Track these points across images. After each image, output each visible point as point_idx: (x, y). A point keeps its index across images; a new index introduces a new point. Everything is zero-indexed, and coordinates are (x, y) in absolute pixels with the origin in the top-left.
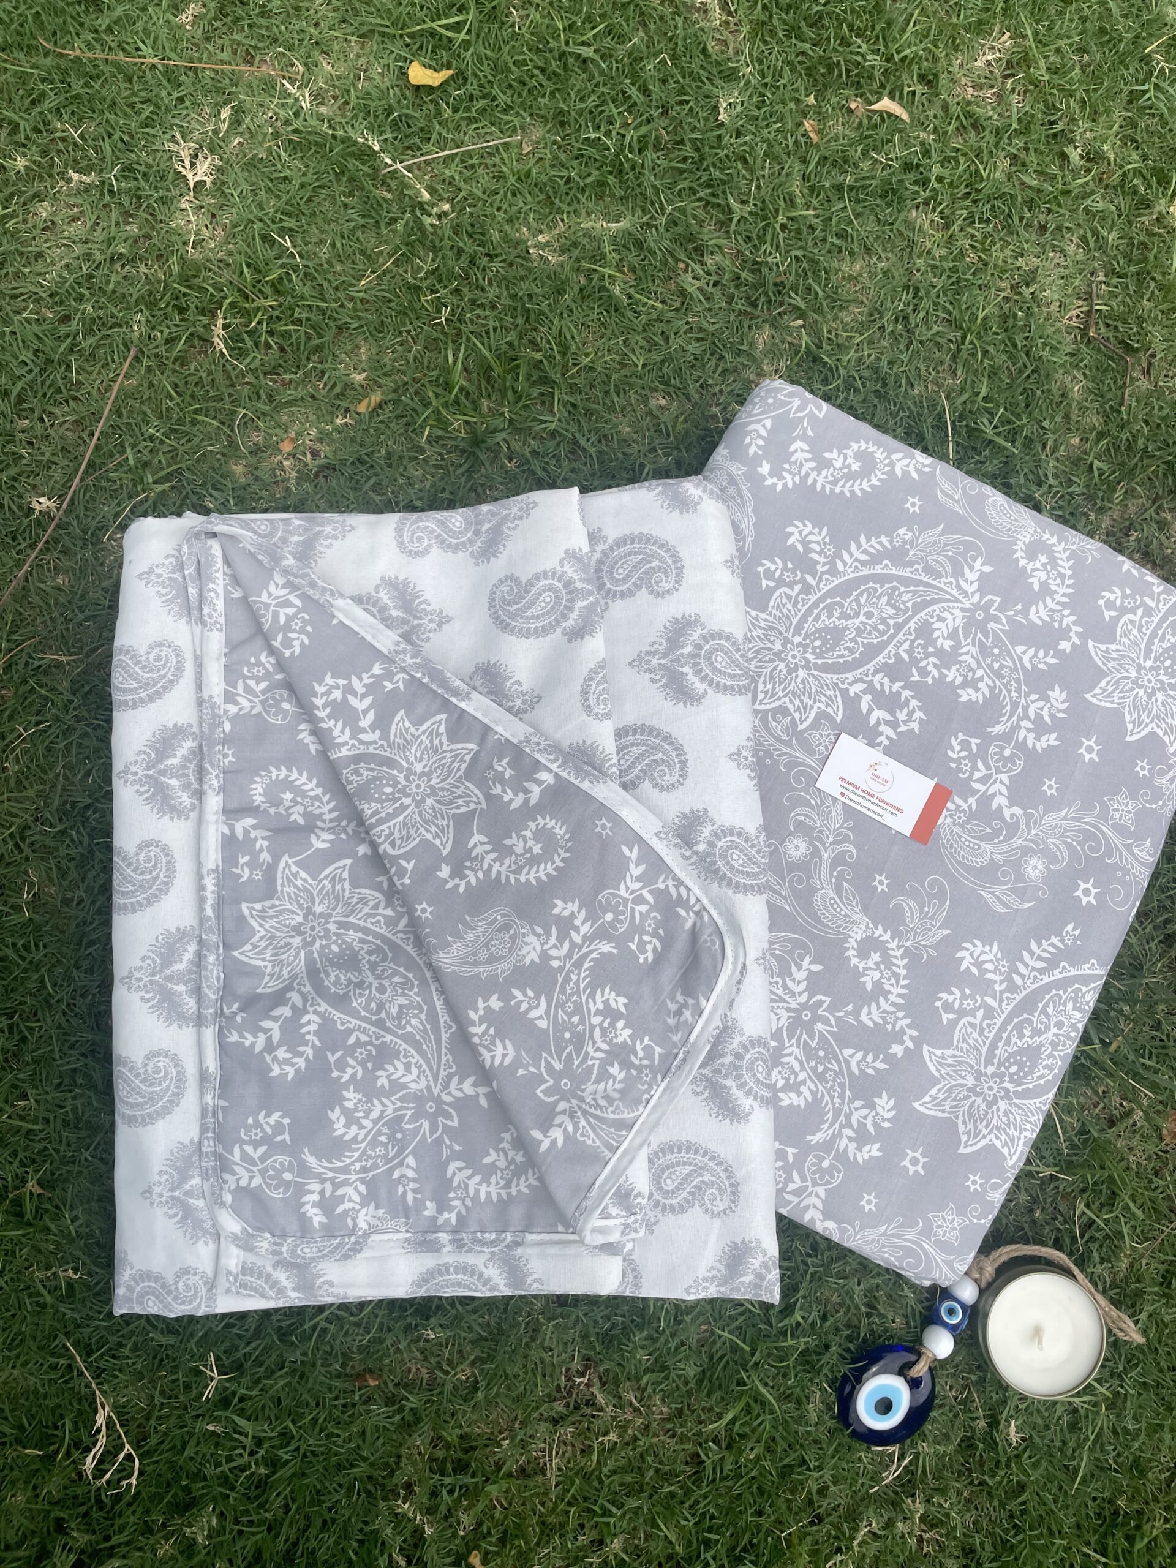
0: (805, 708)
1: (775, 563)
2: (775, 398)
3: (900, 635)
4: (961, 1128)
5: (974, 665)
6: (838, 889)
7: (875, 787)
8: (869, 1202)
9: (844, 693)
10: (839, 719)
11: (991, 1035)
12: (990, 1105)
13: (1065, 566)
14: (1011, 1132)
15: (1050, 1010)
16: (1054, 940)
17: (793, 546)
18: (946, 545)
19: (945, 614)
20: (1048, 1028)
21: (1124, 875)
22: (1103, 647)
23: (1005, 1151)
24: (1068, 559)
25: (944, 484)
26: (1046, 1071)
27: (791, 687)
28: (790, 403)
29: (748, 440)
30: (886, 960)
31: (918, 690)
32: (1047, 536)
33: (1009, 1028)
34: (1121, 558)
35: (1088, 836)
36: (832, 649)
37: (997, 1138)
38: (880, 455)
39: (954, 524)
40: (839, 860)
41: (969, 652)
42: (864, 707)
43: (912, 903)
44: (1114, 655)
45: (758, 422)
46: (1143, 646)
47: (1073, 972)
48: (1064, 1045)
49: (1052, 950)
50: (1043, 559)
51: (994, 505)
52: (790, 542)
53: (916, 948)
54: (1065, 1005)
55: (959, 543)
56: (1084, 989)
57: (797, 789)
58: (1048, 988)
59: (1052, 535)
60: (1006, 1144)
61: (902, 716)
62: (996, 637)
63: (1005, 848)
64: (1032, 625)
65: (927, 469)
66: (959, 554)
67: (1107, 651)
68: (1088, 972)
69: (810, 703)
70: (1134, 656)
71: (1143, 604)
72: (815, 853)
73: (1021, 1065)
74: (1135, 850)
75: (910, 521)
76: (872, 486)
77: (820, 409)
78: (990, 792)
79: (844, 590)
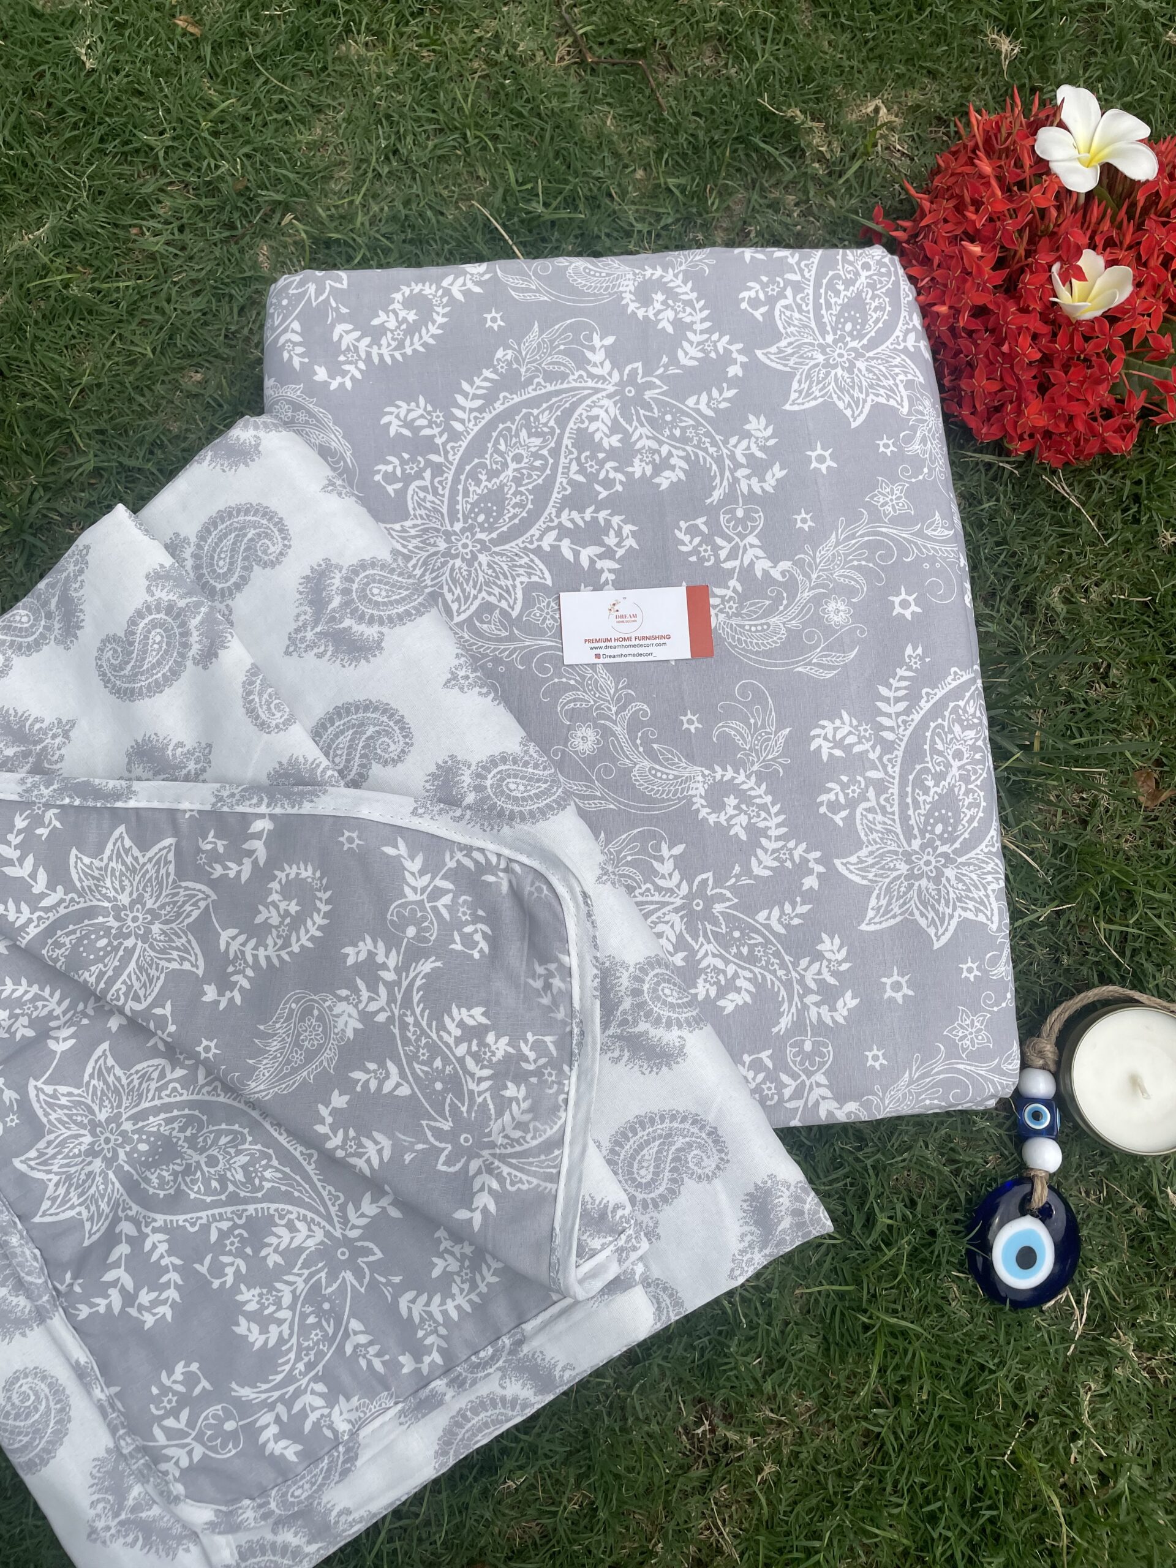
0: (508, 591)
1: (389, 463)
2: (288, 297)
3: (562, 459)
4: (923, 922)
5: (654, 445)
6: (652, 755)
7: (626, 629)
8: (876, 1058)
9: (538, 551)
10: (549, 582)
11: (896, 808)
12: (937, 881)
13: (686, 291)
14: (975, 894)
15: (940, 746)
16: (901, 672)
17: (399, 435)
18: (552, 342)
19: (595, 411)
20: (948, 766)
21: (933, 564)
22: (773, 349)
23: (981, 918)
24: (685, 282)
25: (512, 281)
26: (973, 811)
27: (481, 578)
28: (306, 291)
29: (286, 355)
30: (745, 798)
31: (614, 504)
32: (649, 272)
33: (909, 789)
34: (737, 251)
35: (873, 547)
36: (501, 514)
37: (965, 909)
38: (429, 290)
39: (547, 315)
40: (634, 726)
41: (641, 435)
42: (568, 555)
43: (733, 723)
44: (789, 350)
45: (285, 331)
46: (813, 325)
47: (940, 693)
48: (975, 772)
49: (905, 684)
50: (659, 297)
51: (577, 272)
52: (392, 432)
53: (765, 766)
54: (951, 731)
55: (565, 330)
56: (962, 703)
57: (547, 680)
58: (923, 724)
59: (654, 268)
60: (978, 910)
61: (611, 540)
62: (661, 404)
63: (794, 610)
64: (689, 371)
65: (487, 277)
66: (571, 342)
67: (780, 351)
68: (954, 684)
69: (510, 583)
70: (809, 340)
71: (787, 282)
72: (606, 733)
73: (943, 820)
74: (929, 532)
75: (500, 339)
76: (440, 327)
77: (340, 281)
78: (746, 563)
79: (478, 447)
